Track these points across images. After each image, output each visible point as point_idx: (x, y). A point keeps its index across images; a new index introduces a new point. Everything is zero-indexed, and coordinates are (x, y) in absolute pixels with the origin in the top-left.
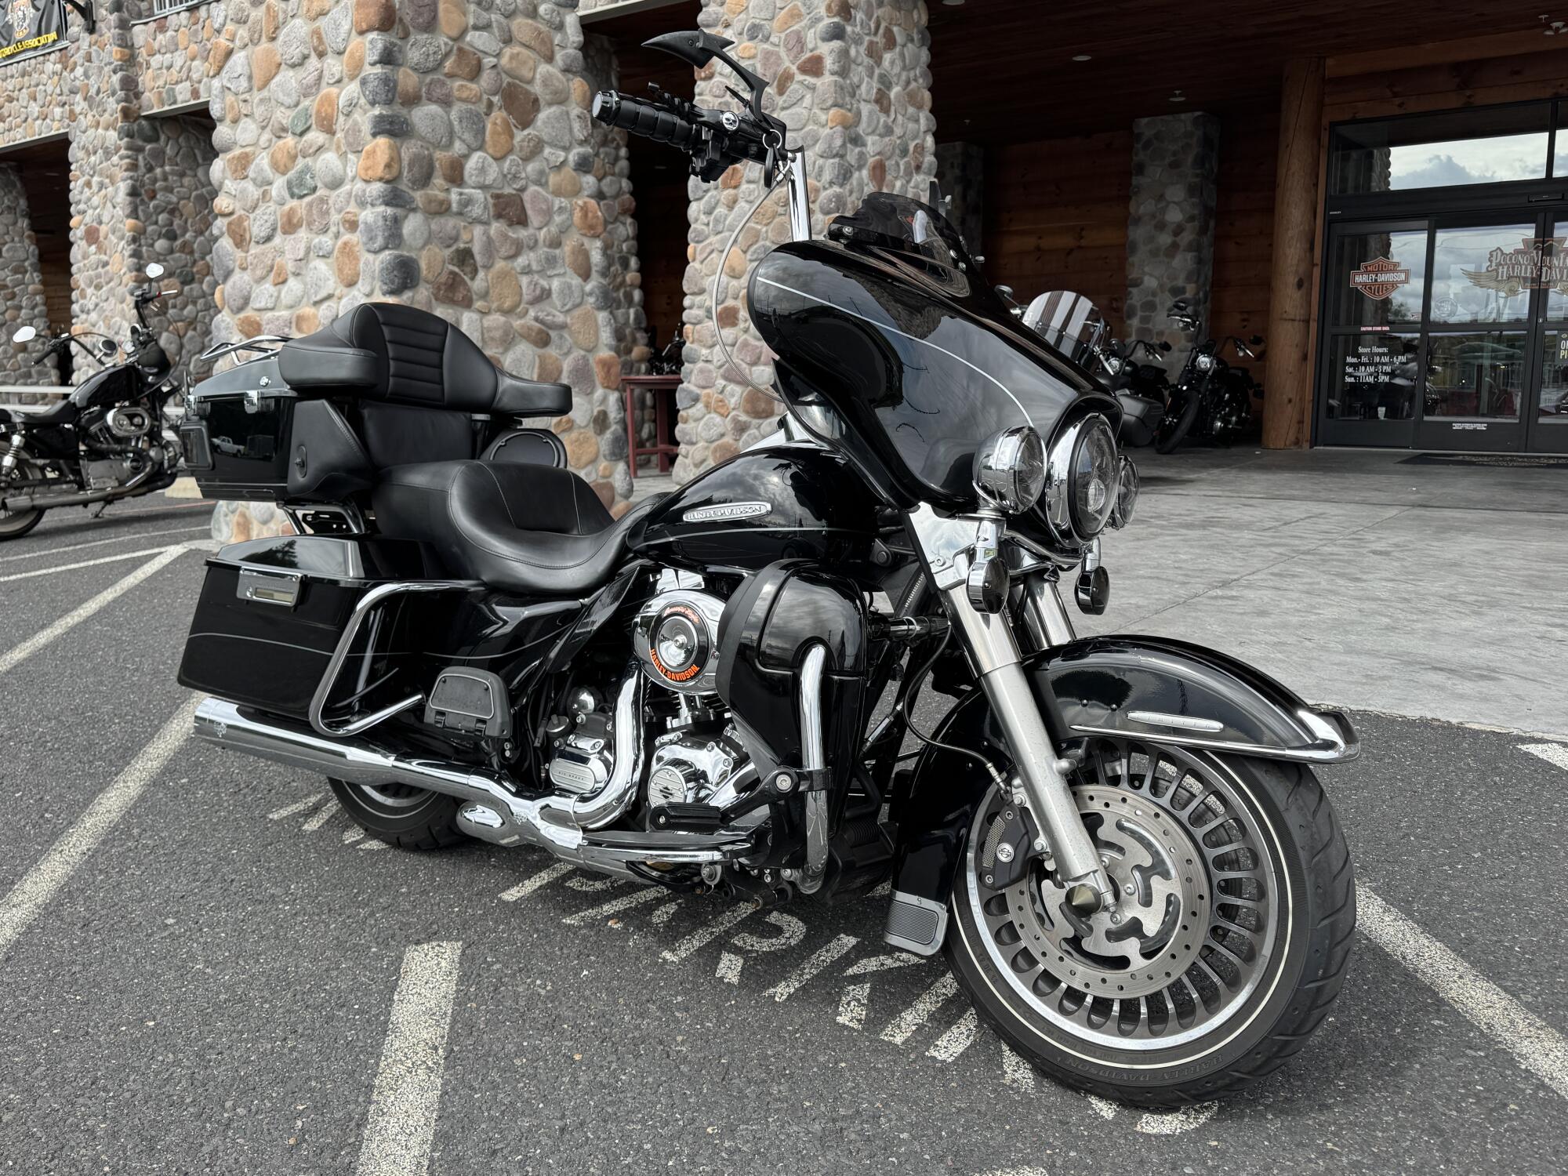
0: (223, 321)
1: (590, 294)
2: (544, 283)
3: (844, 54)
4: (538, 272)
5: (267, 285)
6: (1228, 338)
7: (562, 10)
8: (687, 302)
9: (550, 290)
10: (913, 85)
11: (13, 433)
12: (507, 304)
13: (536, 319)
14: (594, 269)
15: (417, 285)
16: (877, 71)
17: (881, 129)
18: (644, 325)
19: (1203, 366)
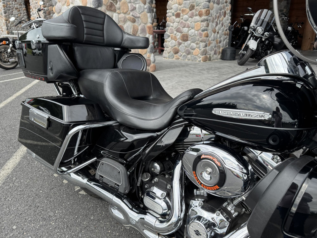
0: (55, 16)
1: (146, 9)
2: (134, 5)
4: (133, 2)
5: (65, 6)
6: (296, 23)
8: (168, 11)
9: (136, 7)
11: (10, 44)
12: (125, 12)
13: (132, 15)
14: (147, 2)
15: (102, 6)
18: (156, 17)
19: (289, 29)
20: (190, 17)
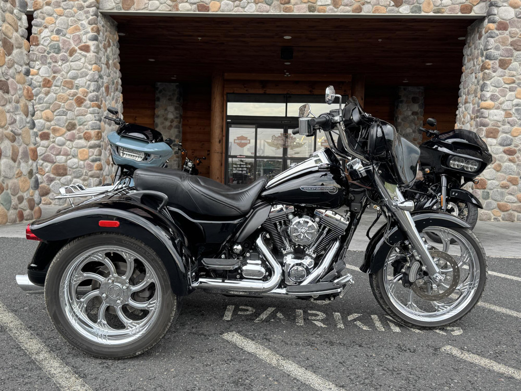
1: (28, 123)
2: (14, 117)
3: (98, 46)
4: (13, 112)
7: (21, 13)
9: (16, 120)
10: (115, 61)
12: (2, 124)
13: (12, 131)
14: (30, 113)
16: (106, 54)
17: (108, 75)
20: (68, 140)
